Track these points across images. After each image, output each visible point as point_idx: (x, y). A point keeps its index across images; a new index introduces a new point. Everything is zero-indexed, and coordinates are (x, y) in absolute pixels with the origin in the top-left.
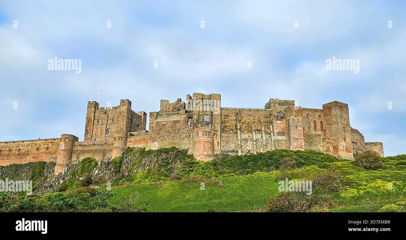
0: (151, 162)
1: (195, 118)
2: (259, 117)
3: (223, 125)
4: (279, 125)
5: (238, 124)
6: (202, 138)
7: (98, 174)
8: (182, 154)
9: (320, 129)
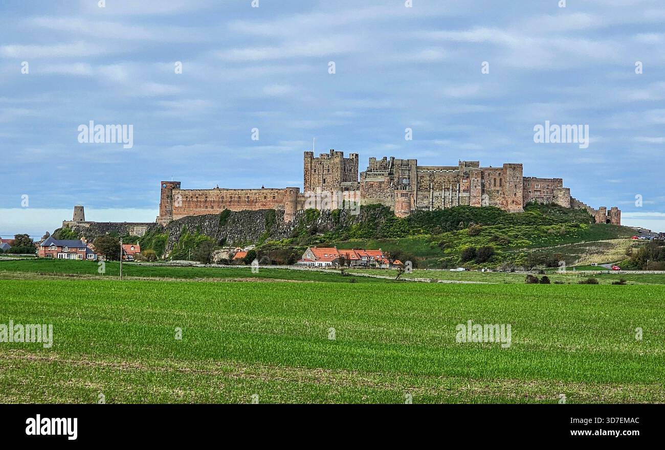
0: (362, 216)
1: (396, 180)
2: (448, 177)
3: (419, 185)
4: (464, 184)
5: (432, 184)
6: (400, 199)
7: (321, 223)
8: (387, 211)
9: (499, 185)
